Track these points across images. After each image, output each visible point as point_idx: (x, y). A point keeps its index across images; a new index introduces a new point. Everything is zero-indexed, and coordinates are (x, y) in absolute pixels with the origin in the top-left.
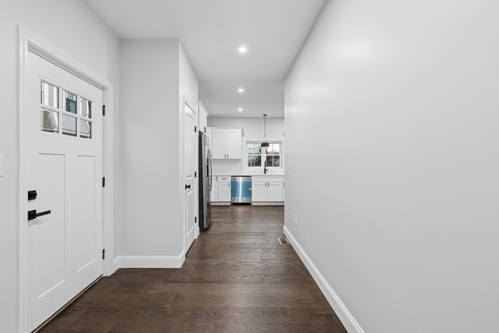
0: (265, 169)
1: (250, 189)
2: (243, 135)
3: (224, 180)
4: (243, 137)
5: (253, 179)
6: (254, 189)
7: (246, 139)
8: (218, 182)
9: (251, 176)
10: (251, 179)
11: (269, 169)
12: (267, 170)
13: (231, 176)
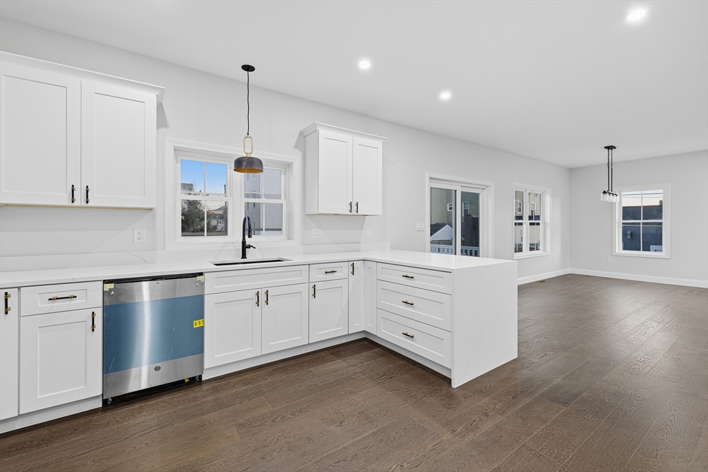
0: (244, 242)
1: (198, 323)
5: (211, 285)
6: (213, 323)
7: (172, 138)
8: (19, 316)
9: (201, 274)
10: (202, 284)
11: (255, 242)
12: (249, 247)
13: (102, 282)
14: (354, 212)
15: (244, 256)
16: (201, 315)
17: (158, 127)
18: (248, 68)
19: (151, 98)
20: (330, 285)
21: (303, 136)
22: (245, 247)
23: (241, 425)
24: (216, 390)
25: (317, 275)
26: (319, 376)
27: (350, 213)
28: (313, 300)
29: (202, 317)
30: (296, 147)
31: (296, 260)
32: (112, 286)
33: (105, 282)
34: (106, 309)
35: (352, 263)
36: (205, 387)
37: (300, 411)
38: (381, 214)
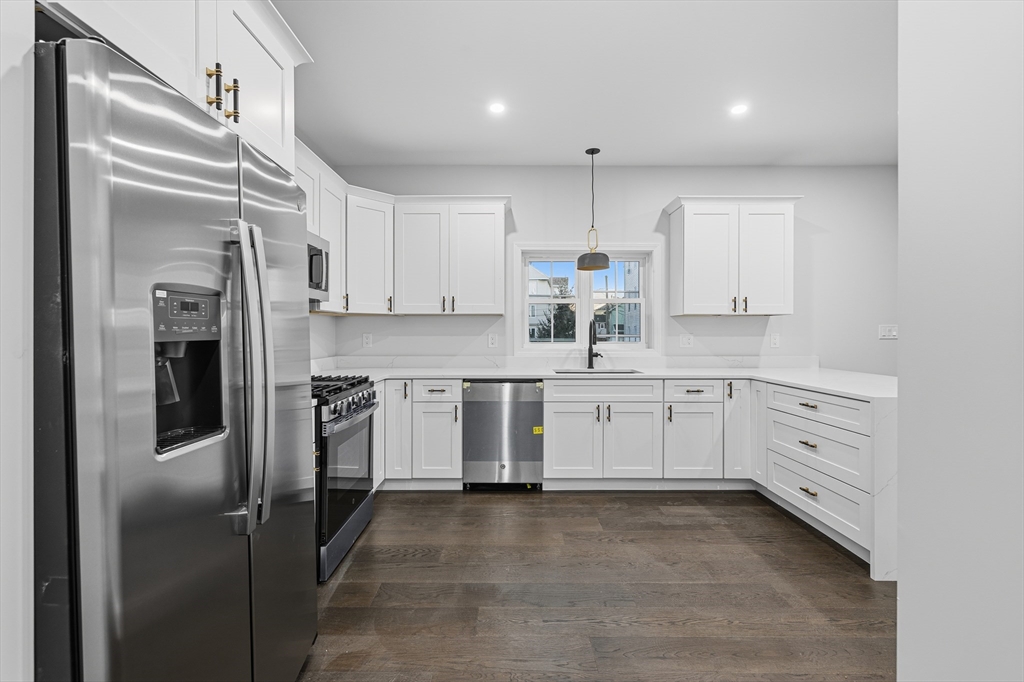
0: (591, 349)
1: (537, 430)
2: (510, 227)
3: (436, 396)
4: (511, 236)
5: (550, 393)
6: (552, 430)
7: (520, 242)
8: (412, 402)
9: (541, 380)
10: (542, 390)
11: (605, 351)
12: (597, 355)
13: (461, 381)
14: (740, 311)
15: (591, 365)
16: (540, 423)
17: (506, 233)
18: (593, 152)
19: (499, 208)
20: (694, 408)
21: (666, 215)
22: (592, 355)
23: (568, 534)
24: (552, 501)
25: (675, 394)
26: (668, 516)
27: (733, 313)
28: (669, 426)
29: (541, 424)
30: (657, 230)
31: (647, 373)
32: (468, 384)
33: (464, 380)
34: (465, 404)
35: (729, 382)
36: (544, 496)
37: (632, 541)
38: (792, 313)
